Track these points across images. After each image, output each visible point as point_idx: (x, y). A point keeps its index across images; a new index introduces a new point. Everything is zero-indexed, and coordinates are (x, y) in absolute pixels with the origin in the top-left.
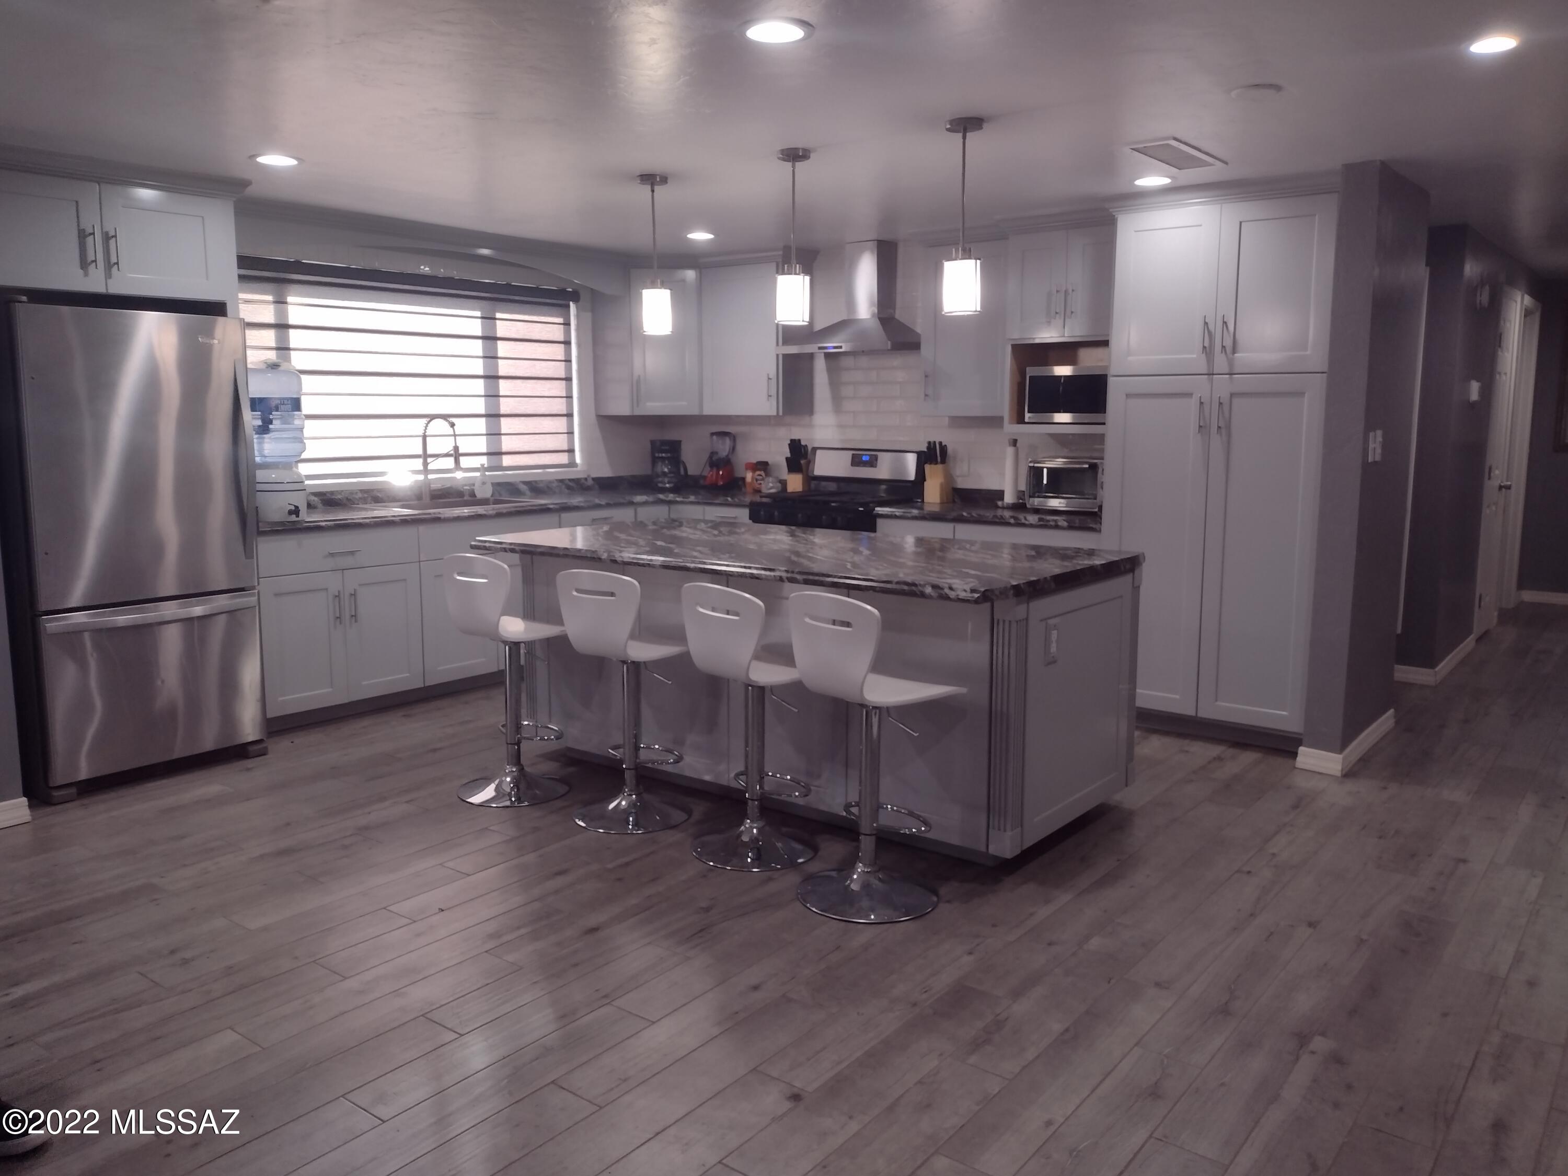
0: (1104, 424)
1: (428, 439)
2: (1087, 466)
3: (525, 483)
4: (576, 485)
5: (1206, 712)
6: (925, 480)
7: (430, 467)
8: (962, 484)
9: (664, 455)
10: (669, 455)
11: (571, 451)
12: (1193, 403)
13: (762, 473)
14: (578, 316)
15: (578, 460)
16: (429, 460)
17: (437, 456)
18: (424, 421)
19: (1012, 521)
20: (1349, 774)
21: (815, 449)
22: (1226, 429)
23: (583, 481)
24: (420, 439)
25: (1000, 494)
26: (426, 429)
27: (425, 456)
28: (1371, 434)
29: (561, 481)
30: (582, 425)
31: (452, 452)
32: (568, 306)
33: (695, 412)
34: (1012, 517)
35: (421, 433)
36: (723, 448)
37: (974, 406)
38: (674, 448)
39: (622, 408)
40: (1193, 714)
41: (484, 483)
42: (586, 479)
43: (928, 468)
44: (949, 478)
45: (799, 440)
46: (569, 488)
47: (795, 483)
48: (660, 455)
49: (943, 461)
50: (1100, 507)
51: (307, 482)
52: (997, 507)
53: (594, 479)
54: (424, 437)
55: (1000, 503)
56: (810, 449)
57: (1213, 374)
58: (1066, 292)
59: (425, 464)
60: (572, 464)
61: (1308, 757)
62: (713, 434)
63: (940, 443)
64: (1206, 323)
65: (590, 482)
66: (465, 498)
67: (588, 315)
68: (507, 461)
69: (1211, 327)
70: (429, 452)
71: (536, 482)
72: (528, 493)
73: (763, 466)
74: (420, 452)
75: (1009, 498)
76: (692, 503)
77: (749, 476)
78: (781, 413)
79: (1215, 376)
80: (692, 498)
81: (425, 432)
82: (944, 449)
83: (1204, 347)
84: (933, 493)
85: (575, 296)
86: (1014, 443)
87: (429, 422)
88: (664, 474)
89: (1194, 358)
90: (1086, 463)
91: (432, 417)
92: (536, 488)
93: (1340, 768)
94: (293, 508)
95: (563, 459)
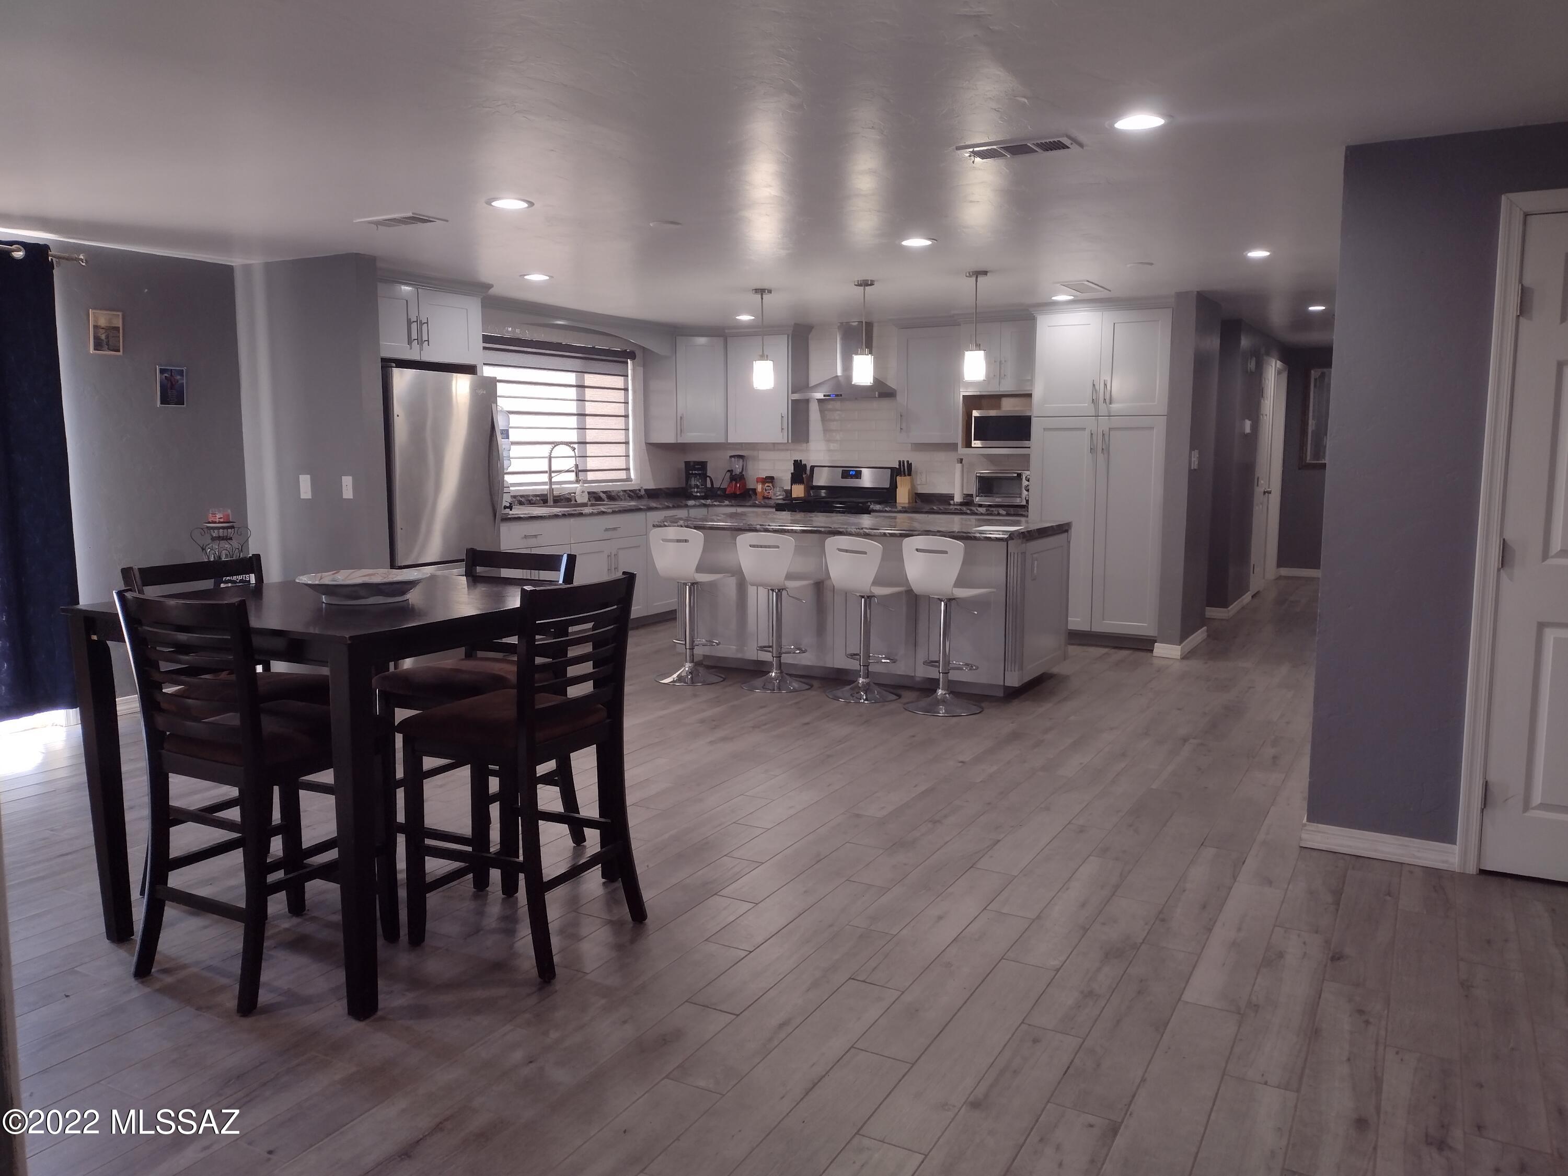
0: (1029, 448)
1: (553, 460)
2: (1016, 475)
3: (604, 492)
4: (633, 494)
5: (1097, 628)
6: (897, 487)
7: (553, 480)
8: (921, 490)
9: (696, 472)
10: (700, 472)
11: (628, 469)
12: (1086, 434)
13: (770, 485)
14: (634, 370)
15: (633, 476)
16: (553, 475)
17: (560, 472)
18: (550, 446)
19: (968, 512)
20: (1185, 657)
21: (813, 468)
22: (1106, 450)
23: (638, 492)
24: (547, 460)
25: (951, 497)
26: (551, 452)
27: (550, 472)
28: (1193, 452)
29: (625, 491)
30: (634, 450)
31: (574, 469)
32: (627, 363)
33: (720, 439)
34: (968, 509)
35: (547, 455)
36: (737, 467)
37: (935, 437)
38: (703, 465)
39: (669, 437)
40: (1090, 630)
41: (583, 492)
42: (640, 490)
43: (898, 478)
44: (913, 486)
45: (801, 461)
46: (630, 496)
47: (798, 491)
48: (694, 472)
49: (910, 474)
50: (1027, 501)
51: (511, 488)
52: (950, 504)
53: (646, 490)
54: (550, 458)
55: (952, 502)
56: (808, 468)
57: (1098, 416)
58: (1000, 362)
59: (550, 478)
60: (628, 479)
61: (1161, 649)
62: (731, 457)
63: (908, 462)
64: (1094, 385)
65: (643, 493)
66: (572, 503)
67: (640, 370)
68: (591, 476)
69: (1097, 387)
70: (553, 469)
71: (610, 491)
72: (606, 499)
73: (770, 479)
74: (546, 469)
75: (958, 499)
76: (727, 506)
77: (759, 488)
78: (790, 441)
79: (1099, 417)
80: (727, 503)
81: (551, 454)
82: (910, 465)
83: (1093, 399)
84: (903, 496)
85: (632, 356)
86: (961, 461)
87: (554, 448)
88: (697, 487)
89: (1086, 406)
90: (1015, 473)
91: (556, 444)
92: (611, 496)
93: (1180, 654)
94: (508, 505)
95: (622, 475)
